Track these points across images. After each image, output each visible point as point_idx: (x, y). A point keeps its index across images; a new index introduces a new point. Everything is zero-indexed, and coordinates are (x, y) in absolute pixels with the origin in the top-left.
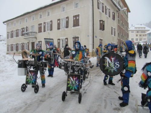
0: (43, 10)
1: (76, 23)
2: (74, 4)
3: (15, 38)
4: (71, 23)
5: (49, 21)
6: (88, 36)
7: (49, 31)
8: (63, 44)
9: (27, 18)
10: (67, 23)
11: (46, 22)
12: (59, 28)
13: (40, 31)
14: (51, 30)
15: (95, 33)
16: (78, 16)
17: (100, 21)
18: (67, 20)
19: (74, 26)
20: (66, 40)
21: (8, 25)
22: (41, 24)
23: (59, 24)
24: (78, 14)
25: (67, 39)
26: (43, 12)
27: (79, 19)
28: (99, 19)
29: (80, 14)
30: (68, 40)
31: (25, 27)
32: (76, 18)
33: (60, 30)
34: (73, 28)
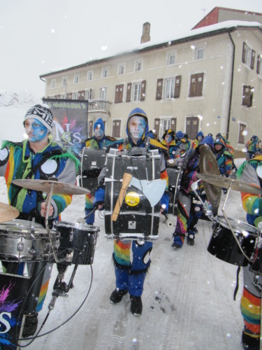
0: (128, 58)
1: (196, 90)
4: (185, 88)
5: (141, 80)
6: (219, 117)
7: (137, 101)
9: (92, 71)
10: (178, 87)
11: (132, 82)
12: (158, 98)
13: (118, 99)
14: (142, 99)
16: (202, 75)
17: (245, 87)
18: (178, 81)
19: (192, 94)
20: (173, 122)
22: (122, 86)
23: (159, 90)
24: (201, 72)
25: (175, 119)
26: (127, 62)
27: (202, 82)
28: (243, 84)
29: (205, 72)
30: (175, 122)
31: (87, 89)
32: (197, 80)
33: (162, 101)
34: (188, 99)
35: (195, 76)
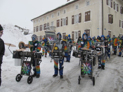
0: (60, 9)
1: (88, 18)
2: (85, 2)
3: (39, 31)
4: (83, 18)
5: (66, 17)
6: (98, 29)
7: (65, 25)
8: (76, 36)
9: (48, 16)
10: (80, 18)
11: (63, 18)
12: (73, 23)
13: (58, 26)
14: (67, 24)
15: (104, 26)
16: (89, 12)
17: (109, 15)
18: (80, 16)
19: (86, 20)
20: (79, 33)
21: (34, 22)
22: (59, 20)
23: (73, 20)
24: (89, 11)
25: (80, 31)
26: (60, 11)
27: (90, 15)
28: (108, 14)
29: (91, 10)
31: (47, 23)
33: (74, 24)
34: (85, 22)
35: (87, 13)
